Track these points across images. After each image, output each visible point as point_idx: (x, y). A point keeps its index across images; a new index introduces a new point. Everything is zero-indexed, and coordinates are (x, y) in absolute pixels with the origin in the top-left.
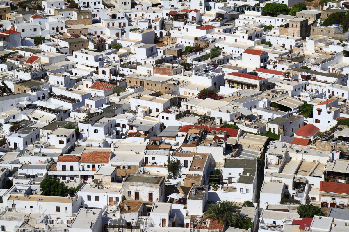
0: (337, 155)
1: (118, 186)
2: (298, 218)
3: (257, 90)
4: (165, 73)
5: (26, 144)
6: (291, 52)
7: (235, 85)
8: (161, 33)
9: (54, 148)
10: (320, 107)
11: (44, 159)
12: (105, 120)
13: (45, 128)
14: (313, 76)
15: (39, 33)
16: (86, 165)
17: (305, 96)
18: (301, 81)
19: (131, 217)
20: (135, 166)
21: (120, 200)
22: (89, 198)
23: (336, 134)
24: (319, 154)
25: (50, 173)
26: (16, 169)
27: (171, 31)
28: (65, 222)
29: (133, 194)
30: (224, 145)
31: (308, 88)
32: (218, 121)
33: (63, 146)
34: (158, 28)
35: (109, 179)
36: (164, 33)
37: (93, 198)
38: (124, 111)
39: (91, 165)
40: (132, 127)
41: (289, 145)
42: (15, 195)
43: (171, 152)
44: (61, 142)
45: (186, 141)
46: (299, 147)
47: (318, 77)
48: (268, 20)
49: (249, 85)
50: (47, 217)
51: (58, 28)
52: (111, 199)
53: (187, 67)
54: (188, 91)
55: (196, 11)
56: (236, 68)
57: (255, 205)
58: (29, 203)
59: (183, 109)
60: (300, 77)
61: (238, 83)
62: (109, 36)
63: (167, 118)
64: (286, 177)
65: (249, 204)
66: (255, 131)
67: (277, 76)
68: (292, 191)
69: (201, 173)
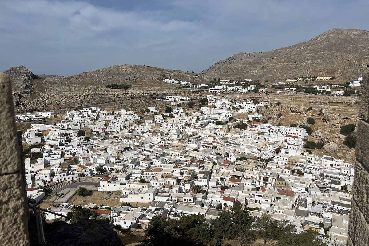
0: (235, 170)
1: (163, 179)
2: (221, 190)
3: (211, 148)
4: (182, 143)
5: (135, 166)
6: (223, 136)
7: (205, 147)
8: (182, 130)
9: (144, 167)
10: (231, 154)
11: (140, 171)
12: (161, 158)
13: (142, 161)
14: (230, 144)
15: (143, 130)
16: (153, 173)
17: (227, 151)
18: (226, 146)
19: (166, 190)
20: (169, 173)
21: (164, 184)
22: (154, 183)
23: (236, 163)
24: (230, 169)
25: (142, 175)
26: (131, 174)
27: (185, 130)
28: (145, 191)
29: (168, 182)
30: (199, 166)
31: (228, 148)
32: (198, 159)
33: (147, 166)
34: (181, 129)
35: (160, 177)
36: (183, 130)
37: (155, 184)
38: (168, 155)
39: (155, 173)
40: (170, 160)
41: (220, 166)
42: (130, 182)
43: (182, 168)
44: (146, 165)
45: (186, 165)
46: (223, 167)
47: (231, 145)
48: (217, 126)
49: (209, 147)
50: (139, 189)
51: (149, 129)
52: (161, 184)
53: (189, 141)
54: (189, 149)
55: (194, 123)
56: (205, 141)
57: (208, 186)
58: (134, 185)
59: (187, 154)
60: (225, 144)
61: (206, 146)
62: (165, 131)
63: (182, 157)
64: (218, 177)
65: (206, 185)
66: (210, 162)
67: (218, 144)
68: (220, 182)
69: (190, 175)
